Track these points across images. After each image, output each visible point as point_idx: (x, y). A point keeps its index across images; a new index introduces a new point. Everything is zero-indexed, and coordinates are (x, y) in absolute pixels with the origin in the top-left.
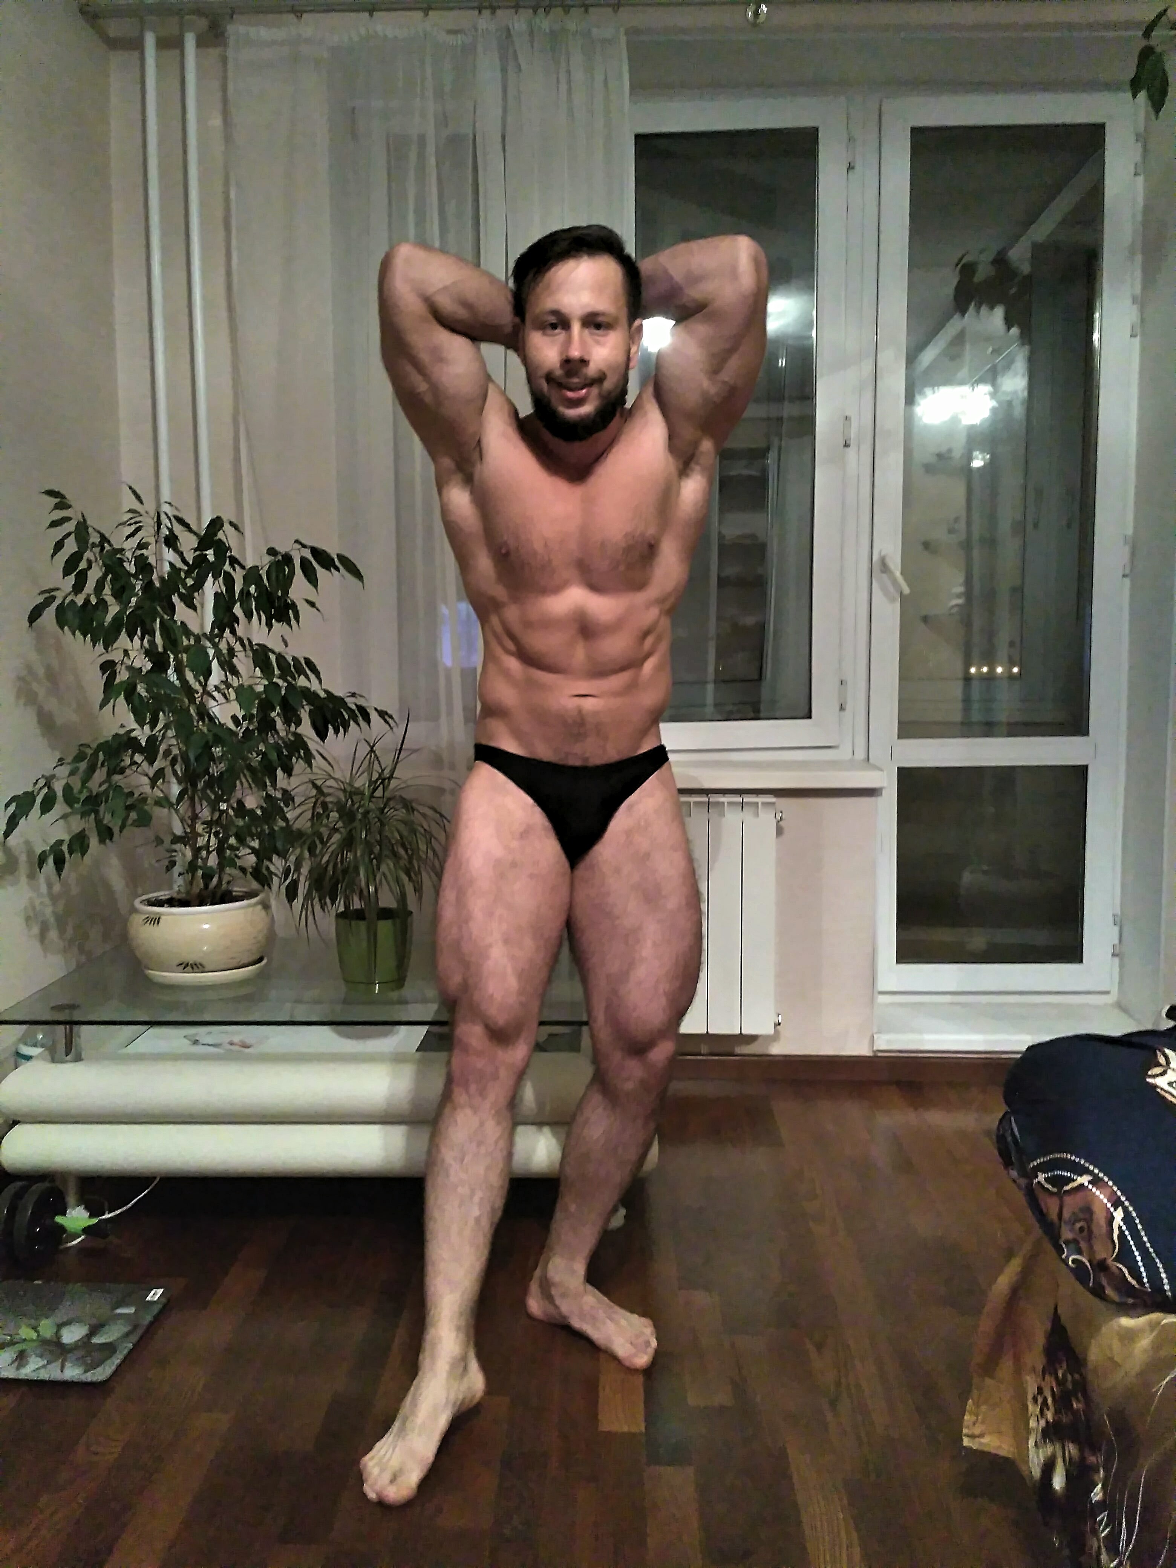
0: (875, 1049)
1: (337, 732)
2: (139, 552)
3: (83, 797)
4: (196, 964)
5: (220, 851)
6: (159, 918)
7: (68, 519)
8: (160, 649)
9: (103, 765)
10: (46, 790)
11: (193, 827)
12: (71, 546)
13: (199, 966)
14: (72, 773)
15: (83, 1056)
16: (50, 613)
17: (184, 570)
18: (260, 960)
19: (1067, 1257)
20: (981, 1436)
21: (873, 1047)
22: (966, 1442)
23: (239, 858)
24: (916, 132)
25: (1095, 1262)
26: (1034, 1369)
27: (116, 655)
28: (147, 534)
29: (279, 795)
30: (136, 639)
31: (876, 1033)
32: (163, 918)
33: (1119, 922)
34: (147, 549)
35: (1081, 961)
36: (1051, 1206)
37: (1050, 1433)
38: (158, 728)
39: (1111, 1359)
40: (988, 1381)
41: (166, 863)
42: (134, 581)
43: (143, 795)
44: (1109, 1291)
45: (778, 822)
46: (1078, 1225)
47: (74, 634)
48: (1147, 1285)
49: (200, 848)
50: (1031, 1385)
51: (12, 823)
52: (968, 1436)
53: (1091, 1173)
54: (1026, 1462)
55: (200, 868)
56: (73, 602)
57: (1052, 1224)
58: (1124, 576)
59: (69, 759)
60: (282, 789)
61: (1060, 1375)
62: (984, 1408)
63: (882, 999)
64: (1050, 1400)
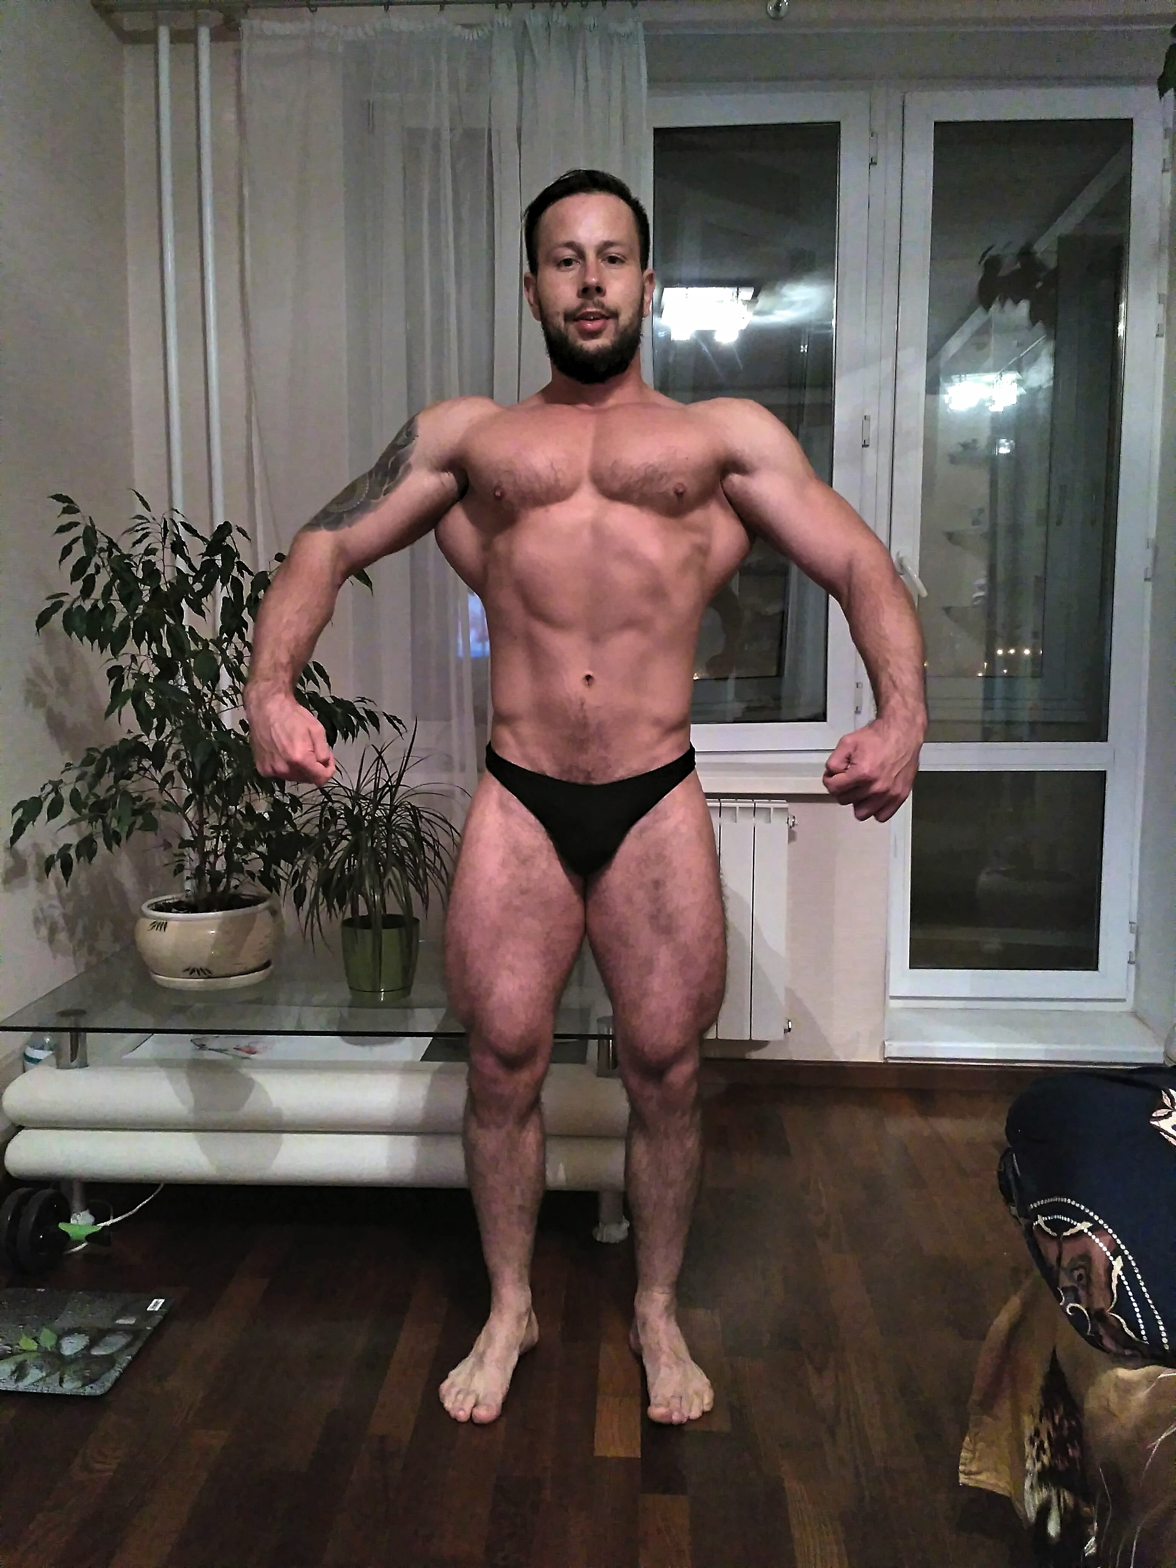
0: (886, 1056)
1: (345, 737)
2: (147, 558)
3: (90, 802)
4: (201, 969)
5: (228, 854)
6: (166, 923)
7: (76, 524)
8: (169, 655)
9: (110, 770)
10: (53, 795)
11: (200, 831)
12: (79, 551)
13: (206, 972)
14: (79, 779)
15: (89, 1062)
16: (57, 618)
17: (192, 576)
18: (267, 965)
19: (1066, 1304)
20: (978, 1473)
21: (884, 1054)
22: (963, 1479)
23: (246, 863)
24: (939, 126)
25: (1093, 1313)
26: (1031, 1412)
27: (124, 661)
28: (154, 540)
29: (287, 800)
30: (144, 645)
31: (887, 1040)
32: (170, 924)
33: (1136, 929)
34: (155, 555)
35: (1096, 968)
36: (1051, 1251)
37: (1045, 1477)
38: (164, 736)
39: (1107, 1409)
40: (987, 1419)
41: (173, 867)
42: (142, 587)
43: (150, 801)
44: (1108, 1343)
45: (791, 827)
46: (1076, 1273)
47: (81, 640)
48: (1145, 1338)
49: (208, 853)
50: (1028, 1425)
51: (19, 829)
52: (964, 1472)
53: (1090, 1219)
54: (1022, 1500)
55: (209, 872)
56: (80, 607)
57: (1051, 1268)
58: (1146, 579)
59: (78, 764)
60: (291, 795)
61: (1057, 1421)
62: (981, 1445)
63: (893, 1004)
64: (1046, 1445)
